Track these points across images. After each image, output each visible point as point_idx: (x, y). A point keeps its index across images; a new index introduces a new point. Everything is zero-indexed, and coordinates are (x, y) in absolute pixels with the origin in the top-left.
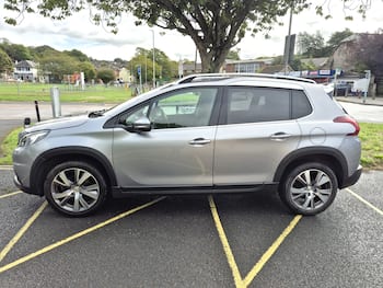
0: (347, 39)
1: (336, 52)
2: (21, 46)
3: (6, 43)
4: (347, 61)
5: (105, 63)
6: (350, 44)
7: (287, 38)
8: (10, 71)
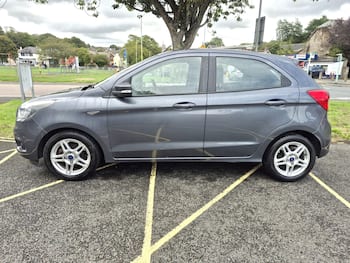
0: (323, 25)
1: (312, 38)
2: (26, 34)
3: (12, 31)
4: (322, 46)
5: (101, 49)
6: (325, 29)
7: (257, 20)
8: (15, 57)
